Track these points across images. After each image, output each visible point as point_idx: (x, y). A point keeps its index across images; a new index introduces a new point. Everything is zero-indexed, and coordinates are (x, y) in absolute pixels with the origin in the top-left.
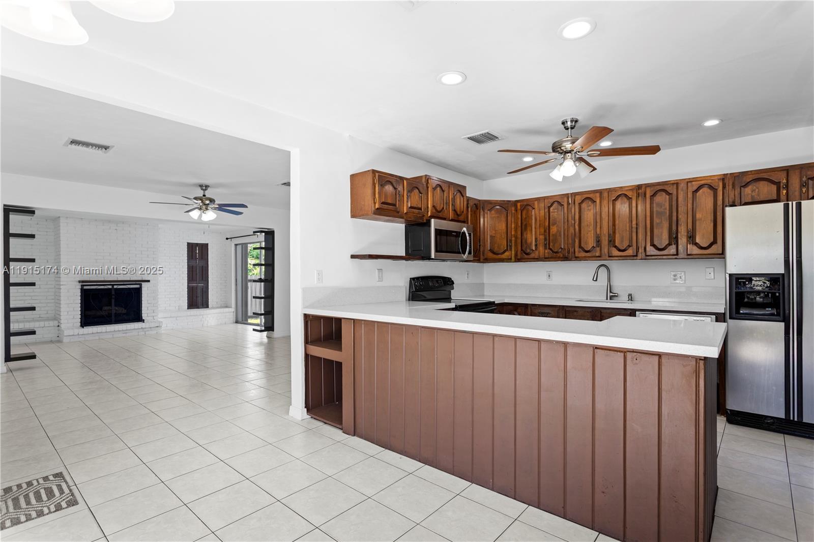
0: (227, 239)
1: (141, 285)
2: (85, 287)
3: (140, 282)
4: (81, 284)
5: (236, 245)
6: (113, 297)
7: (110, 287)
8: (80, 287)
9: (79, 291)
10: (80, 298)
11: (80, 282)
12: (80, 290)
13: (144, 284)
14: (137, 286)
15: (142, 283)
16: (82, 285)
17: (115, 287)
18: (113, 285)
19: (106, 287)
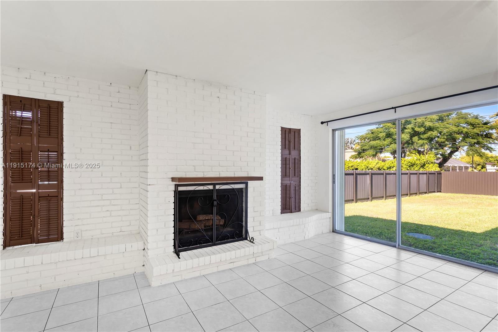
0: (322, 123)
1: (247, 184)
2: (180, 189)
3: (245, 180)
4: (175, 183)
5: (334, 131)
6: (215, 203)
7: (211, 187)
8: (174, 189)
9: (172, 194)
10: (172, 206)
11: (173, 179)
12: (173, 192)
13: (250, 183)
14: (242, 186)
15: (249, 181)
16: (175, 185)
17: (217, 187)
18: (214, 185)
19: (205, 188)
